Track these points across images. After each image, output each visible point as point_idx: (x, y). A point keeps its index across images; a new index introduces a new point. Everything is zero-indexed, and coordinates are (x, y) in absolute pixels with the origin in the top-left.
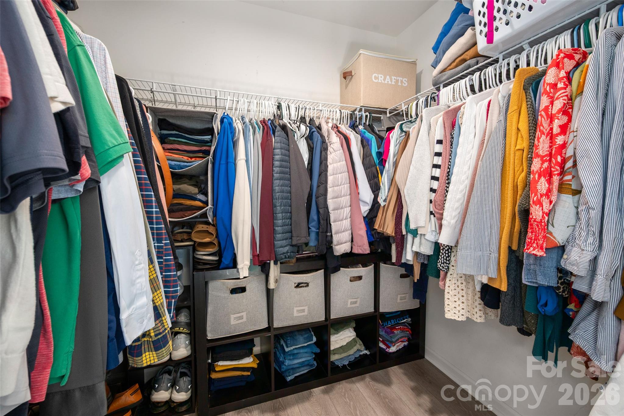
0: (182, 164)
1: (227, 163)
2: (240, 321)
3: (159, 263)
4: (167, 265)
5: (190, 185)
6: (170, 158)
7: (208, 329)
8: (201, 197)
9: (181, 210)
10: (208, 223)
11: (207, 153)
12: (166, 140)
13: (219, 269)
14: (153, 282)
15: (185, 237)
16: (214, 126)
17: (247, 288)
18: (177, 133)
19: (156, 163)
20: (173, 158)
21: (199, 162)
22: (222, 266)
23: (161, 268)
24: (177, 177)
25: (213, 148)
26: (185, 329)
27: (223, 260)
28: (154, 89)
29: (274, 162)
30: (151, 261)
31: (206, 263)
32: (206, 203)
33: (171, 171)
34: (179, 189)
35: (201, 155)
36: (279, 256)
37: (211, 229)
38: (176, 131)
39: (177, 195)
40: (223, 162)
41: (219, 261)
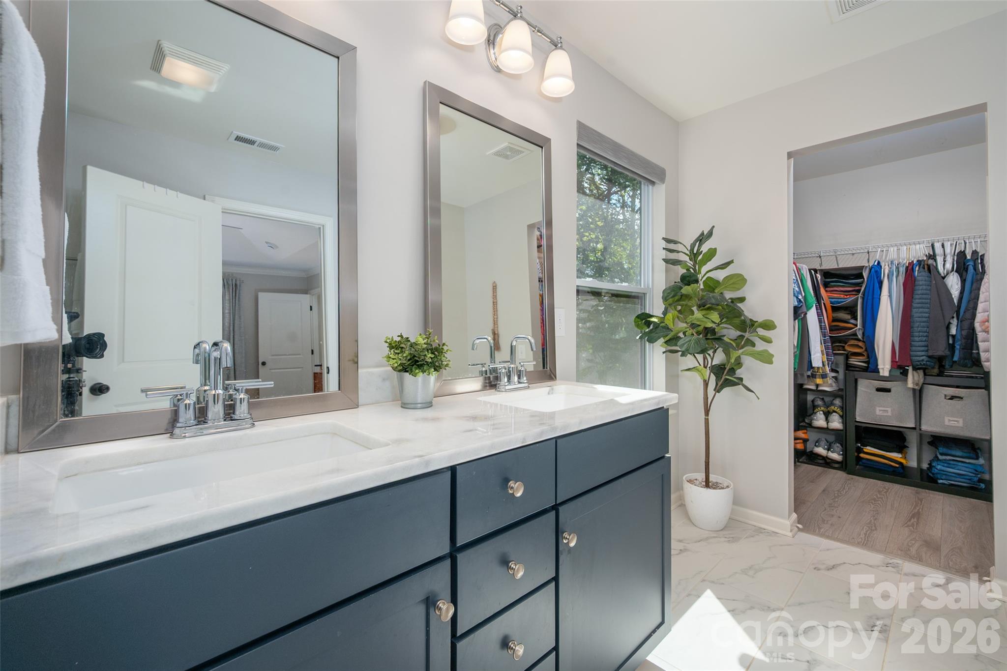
0: (840, 300)
1: (873, 298)
2: (885, 414)
3: (825, 346)
4: (828, 347)
5: (845, 314)
6: (831, 297)
7: (857, 413)
8: (852, 321)
9: (838, 330)
10: (859, 340)
11: (859, 291)
12: (829, 286)
13: (867, 372)
14: (822, 351)
15: (841, 348)
16: (863, 273)
17: (892, 390)
18: (837, 280)
19: (822, 301)
20: (833, 297)
21: (853, 298)
22: (869, 370)
23: (825, 348)
24: (835, 309)
25: (863, 289)
26: (839, 409)
27: (870, 366)
28: (822, 255)
29: (914, 296)
30: (821, 344)
31: (855, 366)
32: (856, 325)
33: (831, 306)
34: (837, 316)
35: (854, 293)
36: (915, 363)
37: (860, 344)
38: (836, 278)
39: (835, 320)
40: (870, 297)
41: (868, 367)
